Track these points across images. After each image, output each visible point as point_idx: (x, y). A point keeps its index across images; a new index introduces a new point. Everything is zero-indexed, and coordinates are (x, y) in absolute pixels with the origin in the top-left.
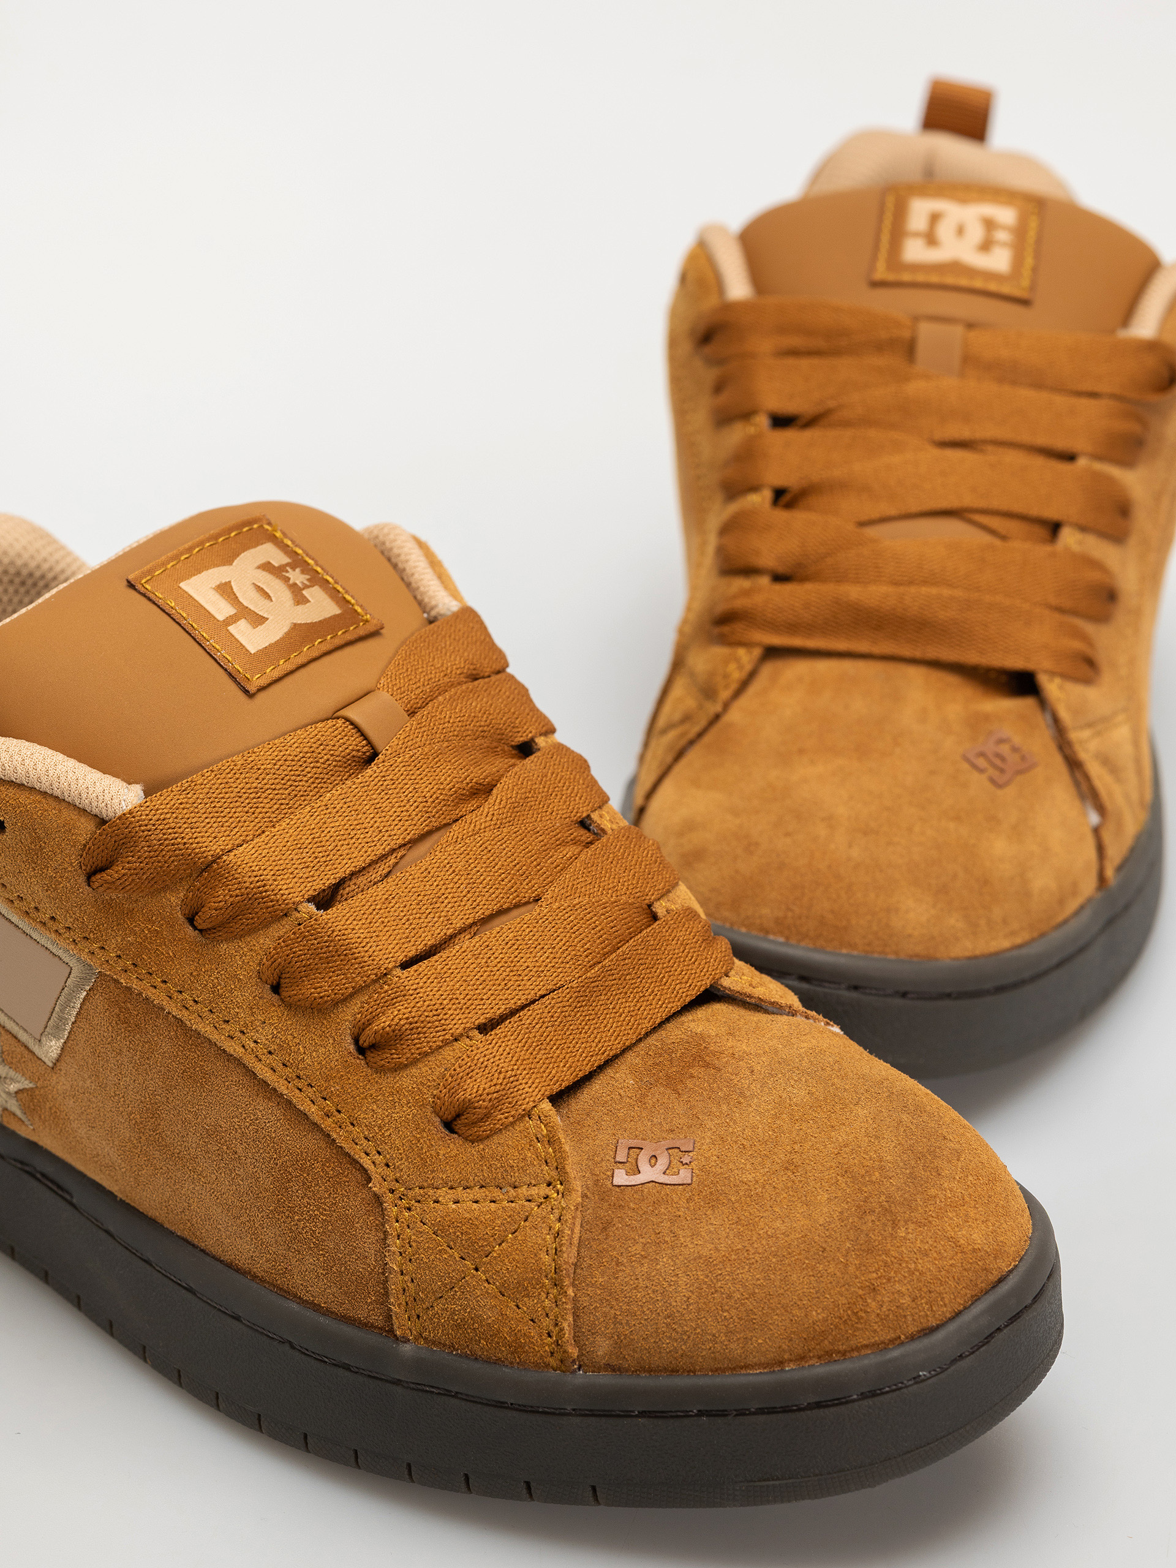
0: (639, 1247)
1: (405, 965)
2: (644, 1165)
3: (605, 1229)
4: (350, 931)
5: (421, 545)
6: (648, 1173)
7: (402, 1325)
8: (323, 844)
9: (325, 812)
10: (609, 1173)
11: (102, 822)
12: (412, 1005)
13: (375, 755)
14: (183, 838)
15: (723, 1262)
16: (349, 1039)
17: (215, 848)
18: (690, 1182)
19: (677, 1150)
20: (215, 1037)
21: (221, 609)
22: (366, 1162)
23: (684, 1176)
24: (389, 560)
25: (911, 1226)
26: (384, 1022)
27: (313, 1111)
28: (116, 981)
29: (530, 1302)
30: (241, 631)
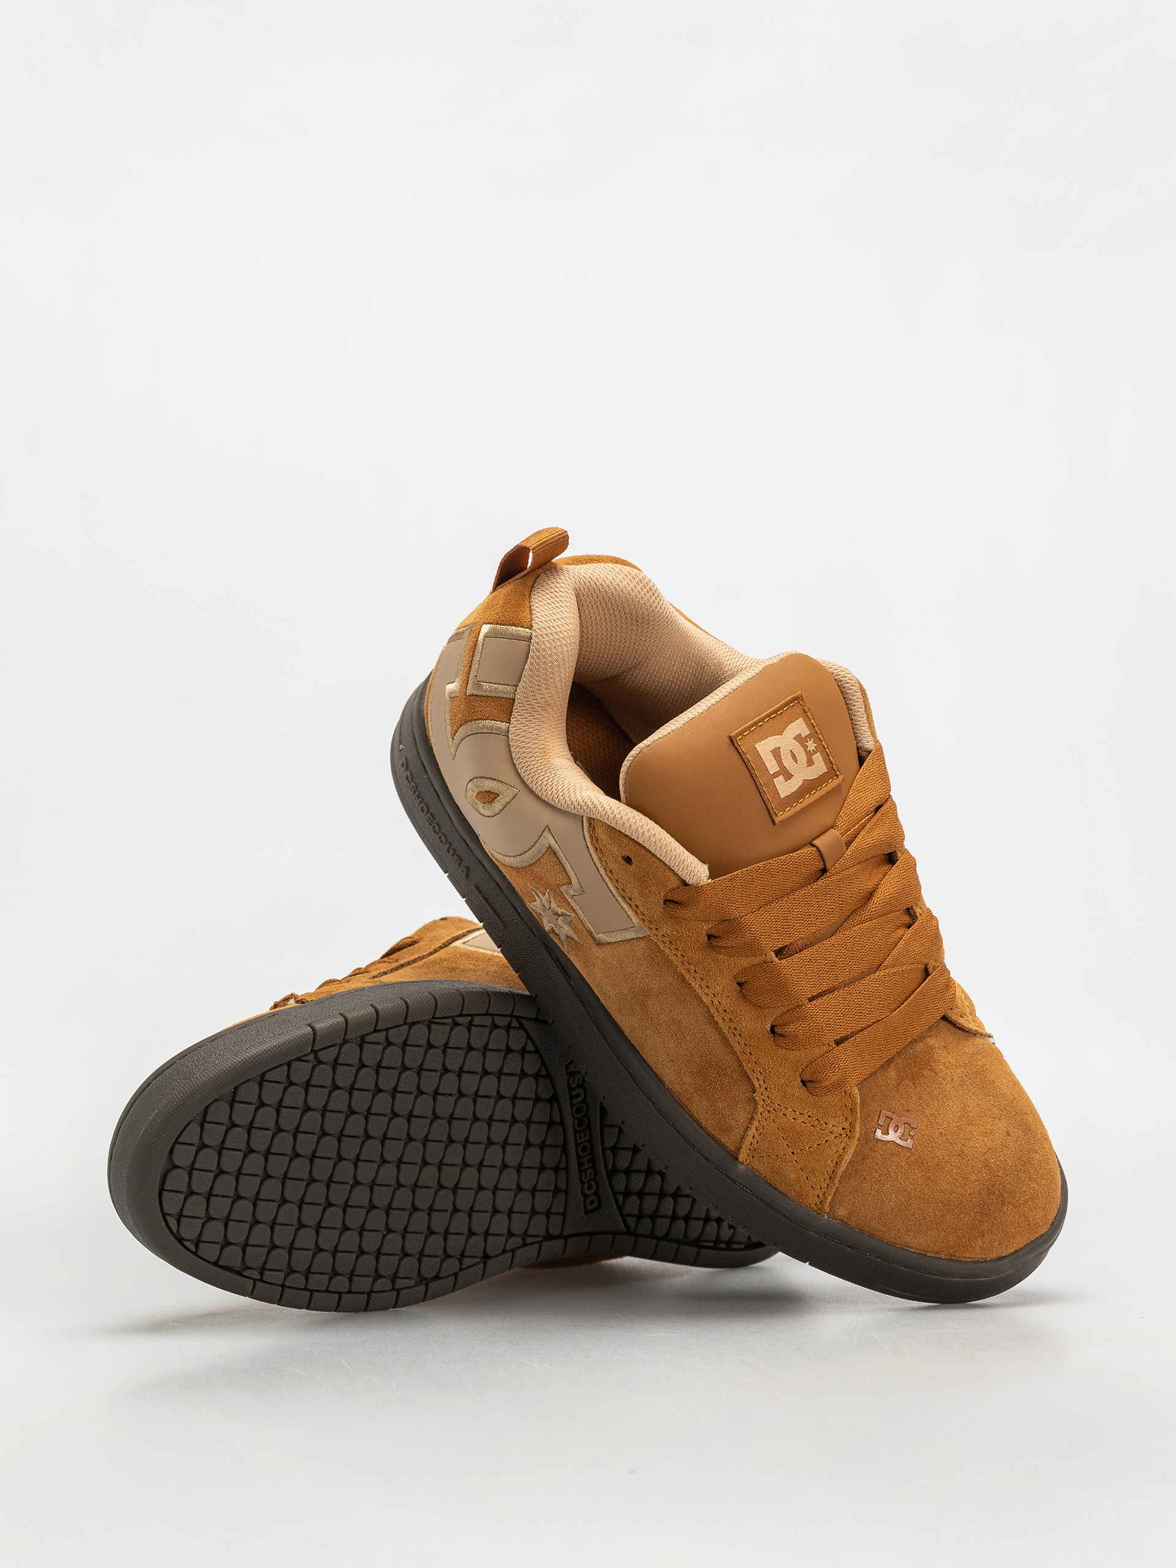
0: (878, 1174)
1: (811, 999)
2: (891, 1132)
3: (863, 1159)
4: (789, 976)
5: (863, 690)
6: (892, 1136)
7: (742, 1157)
8: (788, 921)
9: (793, 902)
10: (873, 1130)
11: (685, 884)
12: (808, 1023)
13: (824, 871)
14: (722, 904)
15: (916, 1197)
16: (769, 1025)
17: (737, 914)
18: (911, 1148)
19: (908, 1125)
20: (699, 991)
21: (772, 767)
22: (756, 1084)
23: (909, 1143)
24: (855, 733)
25: (1011, 1207)
26: (791, 1029)
27: (738, 1049)
28: (657, 946)
29: (814, 1180)
30: (779, 781)
